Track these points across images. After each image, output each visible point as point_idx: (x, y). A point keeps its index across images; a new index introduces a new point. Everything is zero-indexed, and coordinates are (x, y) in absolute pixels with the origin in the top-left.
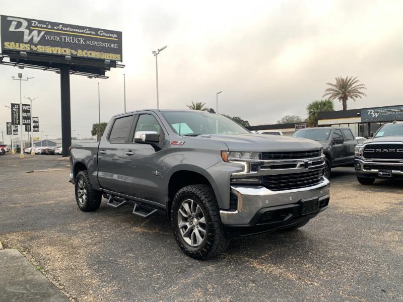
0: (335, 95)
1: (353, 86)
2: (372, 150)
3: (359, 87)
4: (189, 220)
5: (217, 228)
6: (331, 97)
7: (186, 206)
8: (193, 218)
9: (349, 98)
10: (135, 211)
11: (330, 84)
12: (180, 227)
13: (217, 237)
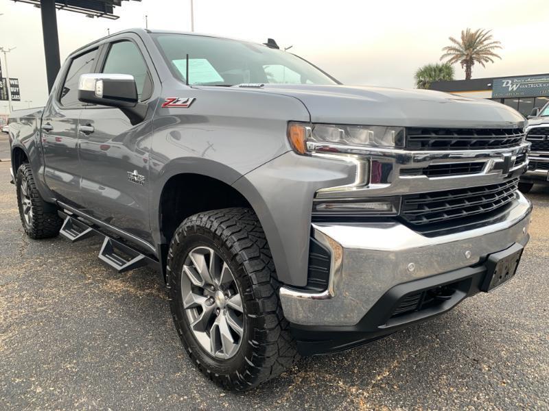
0: (456, 58)
1: (485, 43)
2: (542, 138)
3: (491, 45)
4: (206, 292)
5: (271, 330)
6: (452, 59)
7: (199, 261)
8: (215, 290)
9: (475, 62)
10: (104, 254)
11: (452, 39)
12: (186, 306)
13: (271, 351)
